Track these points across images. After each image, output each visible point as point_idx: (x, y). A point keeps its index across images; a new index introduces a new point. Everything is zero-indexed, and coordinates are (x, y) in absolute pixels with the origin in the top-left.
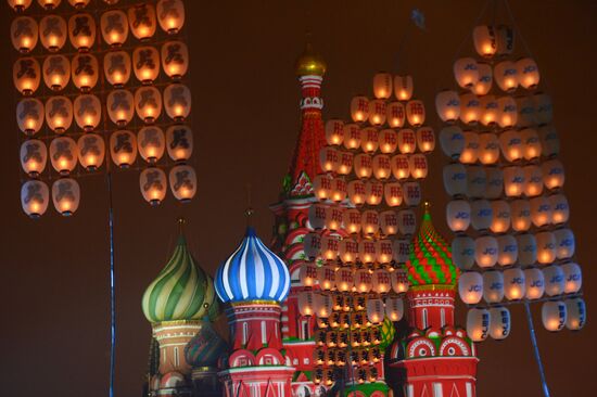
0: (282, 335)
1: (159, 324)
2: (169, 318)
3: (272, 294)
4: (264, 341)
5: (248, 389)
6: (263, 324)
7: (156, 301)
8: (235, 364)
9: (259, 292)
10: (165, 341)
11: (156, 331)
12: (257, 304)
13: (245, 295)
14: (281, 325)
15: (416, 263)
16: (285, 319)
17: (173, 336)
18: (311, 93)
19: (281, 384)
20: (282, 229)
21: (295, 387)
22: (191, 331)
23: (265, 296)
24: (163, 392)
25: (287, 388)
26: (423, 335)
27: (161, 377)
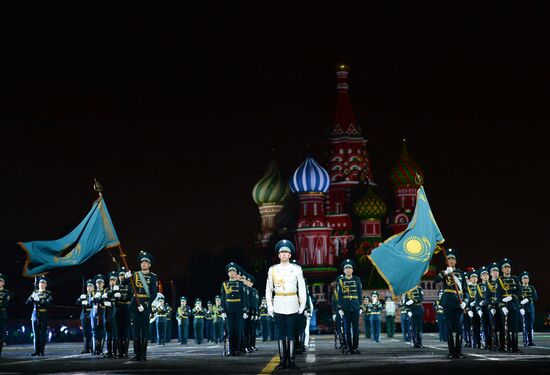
0: (326, 210)
1: (261, 204)
2: (266, 201)
3: (320, 189)
4: (315, 214)
5: (307, 240)
6: (315, 206)
7: (259, 193)
8: (300, 226)
9: (313, 187)
10: (264, 214)
11: (260, 208)
12: (312, 194)
13: (306, 189)
14: (325, 205)
15: (398, 172)
16: (328, 202)
17: (268, 211)
18: (342, 81)
19: (325, 237)
20: (326, 154)
21: (333, 239)
22: (278, 209)
23: (316, 190)
24: (263, 241)
25: (328, 239)
26: (403, 211)
27: (262, 233)
